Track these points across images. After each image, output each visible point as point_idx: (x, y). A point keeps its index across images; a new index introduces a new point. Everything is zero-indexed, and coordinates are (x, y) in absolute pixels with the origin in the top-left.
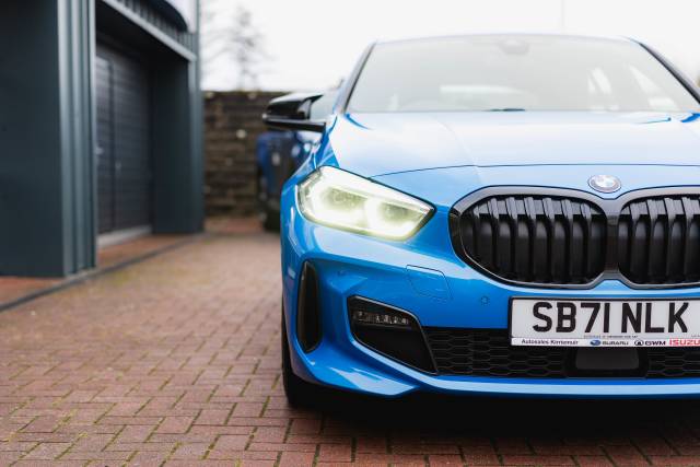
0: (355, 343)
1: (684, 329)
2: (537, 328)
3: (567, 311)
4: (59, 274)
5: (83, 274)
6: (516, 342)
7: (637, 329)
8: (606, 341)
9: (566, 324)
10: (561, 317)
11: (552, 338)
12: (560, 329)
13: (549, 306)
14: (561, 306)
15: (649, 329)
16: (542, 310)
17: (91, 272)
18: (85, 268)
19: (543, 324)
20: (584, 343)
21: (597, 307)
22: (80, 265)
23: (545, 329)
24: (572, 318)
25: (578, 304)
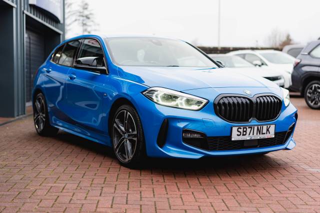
0: (183, 143)
1: (269, 133)
2: (238, 135)
3: (245, 130)
4: (13, 116)
5: (21, 116)
6: (233, 139)
7: (260, 134)
8: (253, 138)
9: (245, 133)
10: (244, 131)
11: (241, 138)
12: (243, 135)
13: (241, 128)
14: (244, 128)
15: (262, 134)
16: (239, 130)
17: (24, 116)
18: (22, 114)
19: (239, 133)
20: (248, 138)
21: (251, 128)
22: (20, 113)
23: (240, 135)
24: (246, 131)
25: (247, 127)
